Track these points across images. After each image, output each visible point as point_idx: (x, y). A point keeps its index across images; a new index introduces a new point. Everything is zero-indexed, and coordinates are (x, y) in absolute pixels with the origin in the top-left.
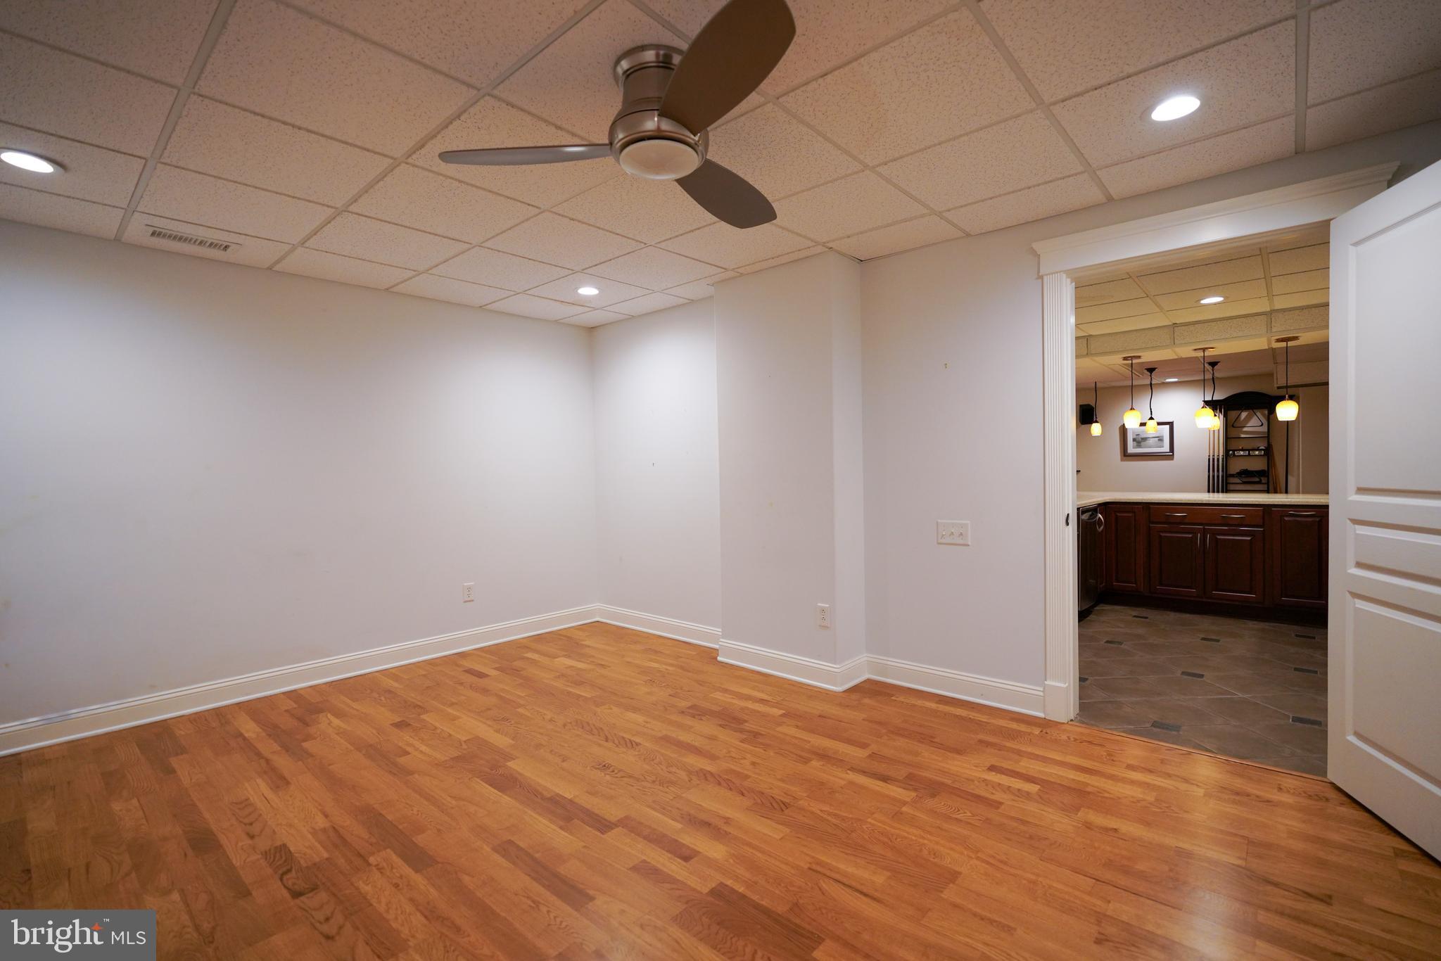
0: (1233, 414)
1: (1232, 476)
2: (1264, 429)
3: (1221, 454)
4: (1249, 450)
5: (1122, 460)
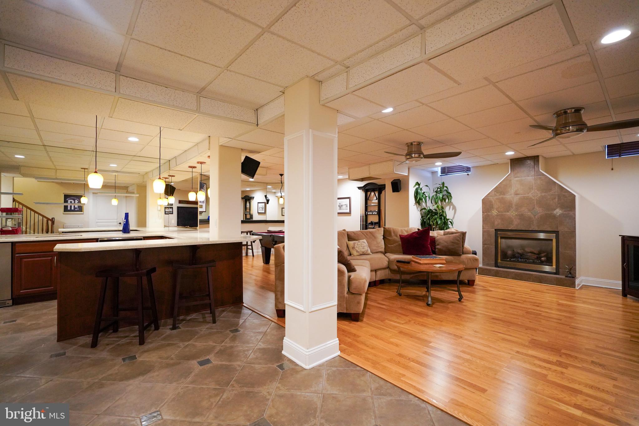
0: (368, 194)
4: (372, 212)
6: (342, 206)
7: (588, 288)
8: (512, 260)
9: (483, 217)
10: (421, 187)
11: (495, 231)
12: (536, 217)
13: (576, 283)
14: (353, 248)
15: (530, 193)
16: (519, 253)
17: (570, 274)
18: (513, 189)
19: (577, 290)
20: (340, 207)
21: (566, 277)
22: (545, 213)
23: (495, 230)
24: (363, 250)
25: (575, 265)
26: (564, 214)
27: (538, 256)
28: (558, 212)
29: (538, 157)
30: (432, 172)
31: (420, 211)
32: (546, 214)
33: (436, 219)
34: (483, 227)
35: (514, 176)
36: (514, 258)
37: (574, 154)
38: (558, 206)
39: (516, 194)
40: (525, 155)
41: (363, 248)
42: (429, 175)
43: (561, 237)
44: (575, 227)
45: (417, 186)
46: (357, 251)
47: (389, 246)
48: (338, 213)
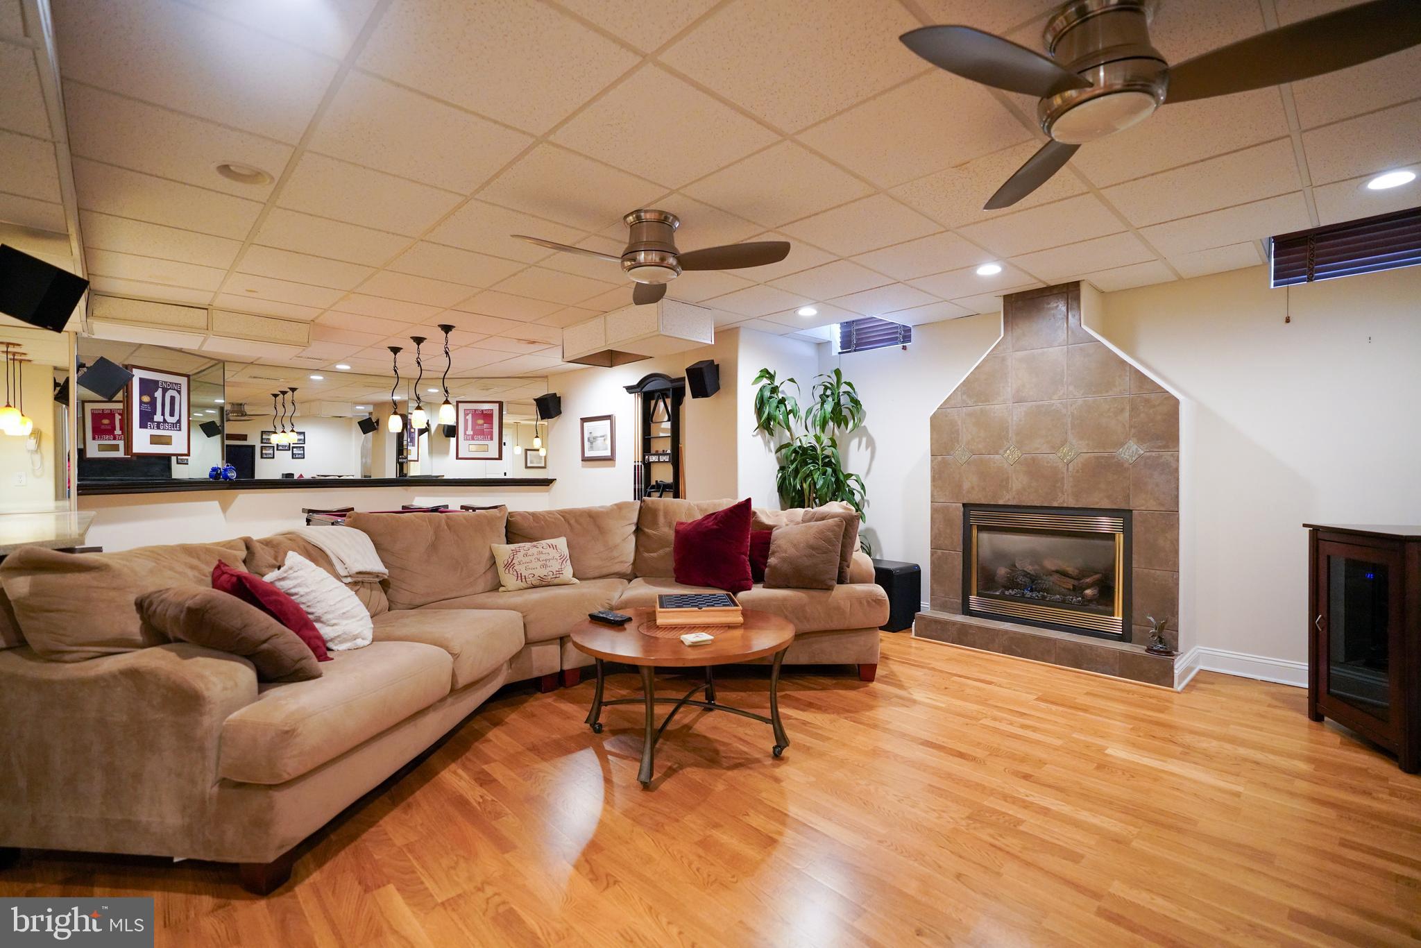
0: (650, 404)
3: (641, 459)
6: (595, 438)
7: (1213, 683)
8: (1007, 593)
9: (932, 468)
10: (777, 383)
11: (962, 509)
12: (1071, 468)
13: (1176, 671)
14: (509, 565)
15: (1055, 397)
16: (1026, 574)
17: (1161, 642)
18: (1010, 385)
19: (1178, 693)
20: (592, 443)
21: (1149, 650)
22: (1095, 457)
23: (964, 505)
24: (541, 572)
25: (1174, 612)
26: (1149, 458)
27: (1076, 583)
28: (1131, 451)
29: (1076, 285)
30: (819, 344)
31: (776, 452)
32: (1097, 458)
33: (810, 474)
34: (932, 496)
35: (1013, 347)
36: (1013, 590)
37: (1181, 279)
38: (1131, 434)
39: (1019, 400)
40: (1044, 283)
41: (545, 566)
42: (809, 351)
43: (1137, 529)
44: (1177, 497)
45: (765, 381)
46: (520, 577)
47: (646, 555)
48: (585, 459)
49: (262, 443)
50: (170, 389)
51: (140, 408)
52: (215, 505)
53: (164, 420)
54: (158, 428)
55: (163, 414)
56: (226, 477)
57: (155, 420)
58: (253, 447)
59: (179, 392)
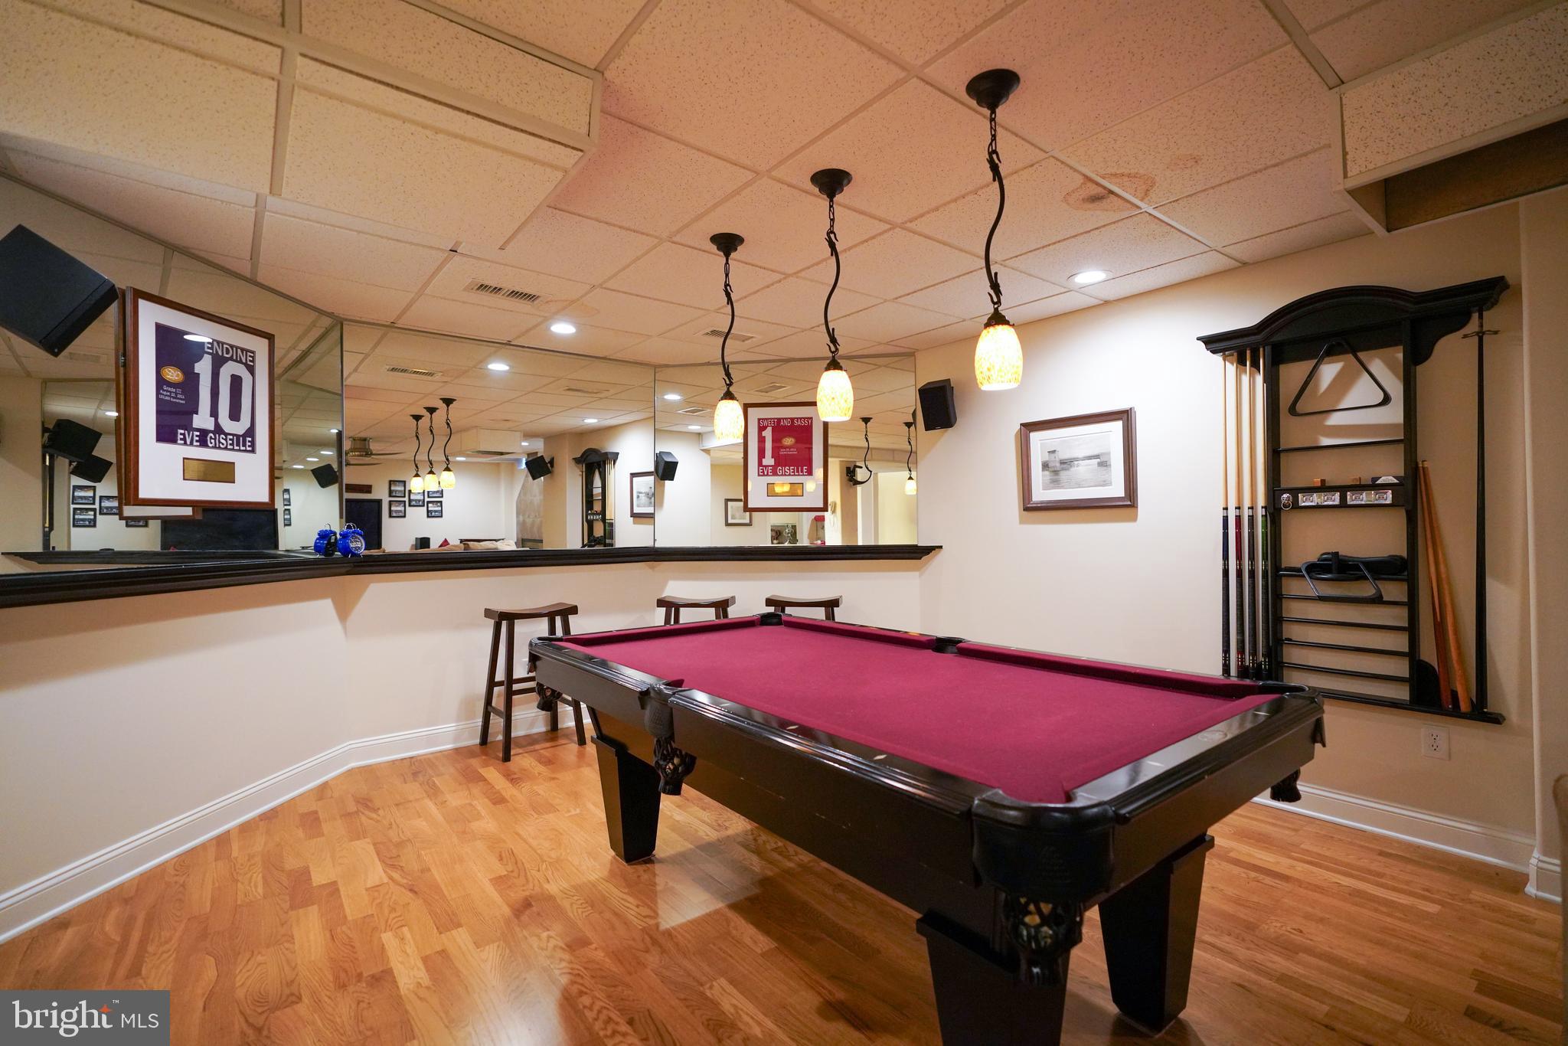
0: (1293, 374)
1: (1295, 573)
2: (1394, 414)
3: (1261, 501)
4: (1343, 490)
5: (1022, 522)
6: (1067, 463)
20: (1056, 472)
48: (1030, 507)
49: (390, 496)
50: (231, 359)
51: (158, 393)
52: (325, 607)
53: (217, 425)
54: (203, 443)
55: (214, 413)
56: (346, 551)
57: (195, 425)
58: (379, 502)
59: (251, 370)
